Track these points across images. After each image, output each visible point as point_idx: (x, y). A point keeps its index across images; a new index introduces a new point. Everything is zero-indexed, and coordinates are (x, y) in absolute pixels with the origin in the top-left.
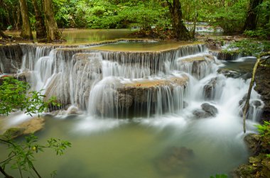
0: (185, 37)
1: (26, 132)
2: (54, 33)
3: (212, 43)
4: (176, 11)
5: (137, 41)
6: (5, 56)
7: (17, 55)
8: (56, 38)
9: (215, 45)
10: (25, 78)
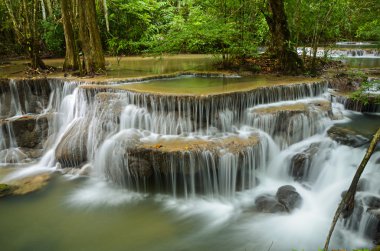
0: (293, 69)
1: (17, 192)
2: (90, 64)
3: (345, 81)
4: (278, 27)
5: (209, 75)
6: (30, 92)
7: (43, 92)
8: (93, 71)
9: (350, 84)
10: (47, 121)
